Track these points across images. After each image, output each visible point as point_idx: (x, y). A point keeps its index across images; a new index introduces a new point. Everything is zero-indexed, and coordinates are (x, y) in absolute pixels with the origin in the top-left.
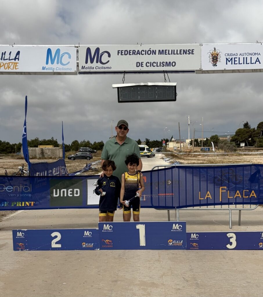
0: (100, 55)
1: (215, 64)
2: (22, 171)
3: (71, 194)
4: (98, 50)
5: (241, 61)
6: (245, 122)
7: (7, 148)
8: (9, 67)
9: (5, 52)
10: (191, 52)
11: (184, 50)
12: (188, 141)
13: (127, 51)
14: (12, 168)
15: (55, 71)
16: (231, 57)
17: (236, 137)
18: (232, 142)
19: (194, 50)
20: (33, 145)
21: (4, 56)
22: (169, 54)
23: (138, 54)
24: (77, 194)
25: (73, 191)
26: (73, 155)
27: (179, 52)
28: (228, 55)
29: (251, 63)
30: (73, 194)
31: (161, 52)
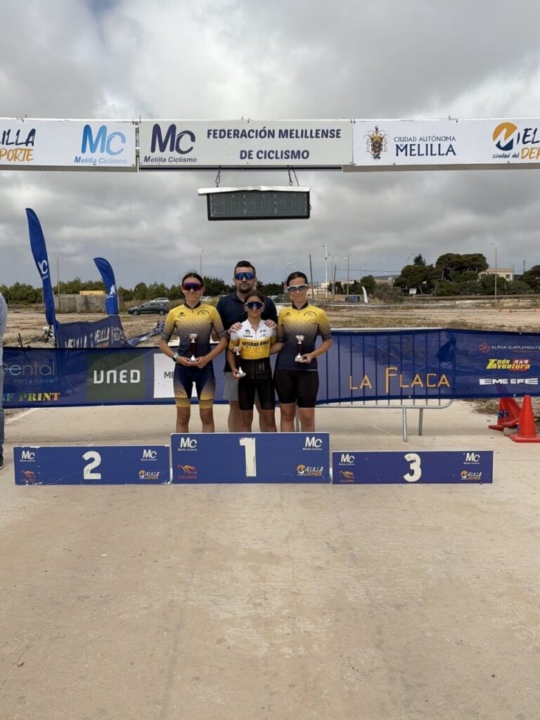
0: (176, 138)
1: (378, 155)
2: (49, 335)
3: (124, 379)
4: (172, 129)
5: (423, 151)
6: (417, 255)
7: (28, 294)
8: (16, 158)
9: (9, 131)
10: (335, 133)
11: (323, 131)
12: (325, 285)
13: (224, 131)
14: (35, 329)
15: (98, 164)
16: (404, 144)
17: (403, 279)
18: (396, 287)
19: (340, 130)
20: (70, 291)
21: (6, 137)
22: (297, 137)
23: (244, 137)
24: (135, 378)
25: (128, 374)
26: (136, 308)
27: (314, 134)
28: (400, 139)
29: (439, 154)
30: (128, 379)
31: (283, 134)
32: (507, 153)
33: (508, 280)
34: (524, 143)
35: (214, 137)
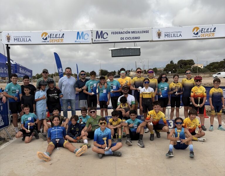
0: (103, 35)
1: (159, 37)
4: (102, 32)
5: (172, 36)
8: (59, 41)
9: (57, 34)
10: (147, 32)
11: (144, 31)
13: (116, 32)
15: (81, 43)
18: (164, 71)
19: (149, 31)
21: (56, 36)
22: (137, 33)
23: (121, 34)
27: (141, 32)
28: (166, 33)
29: (177, 37)
31: (133, 32)
32: (197, 35)
33: (201, 68)
34: (202, 32)
35: (113, 34)
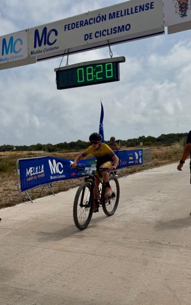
0: (47, 35)
1: (185, 13)
4: (45, 30)
10: (149, 6)
13: (74, 24)
15: (9, 61)
22: (121, 16)
27: (134, 11)
31: (112, 16)
35: (69, 29)
